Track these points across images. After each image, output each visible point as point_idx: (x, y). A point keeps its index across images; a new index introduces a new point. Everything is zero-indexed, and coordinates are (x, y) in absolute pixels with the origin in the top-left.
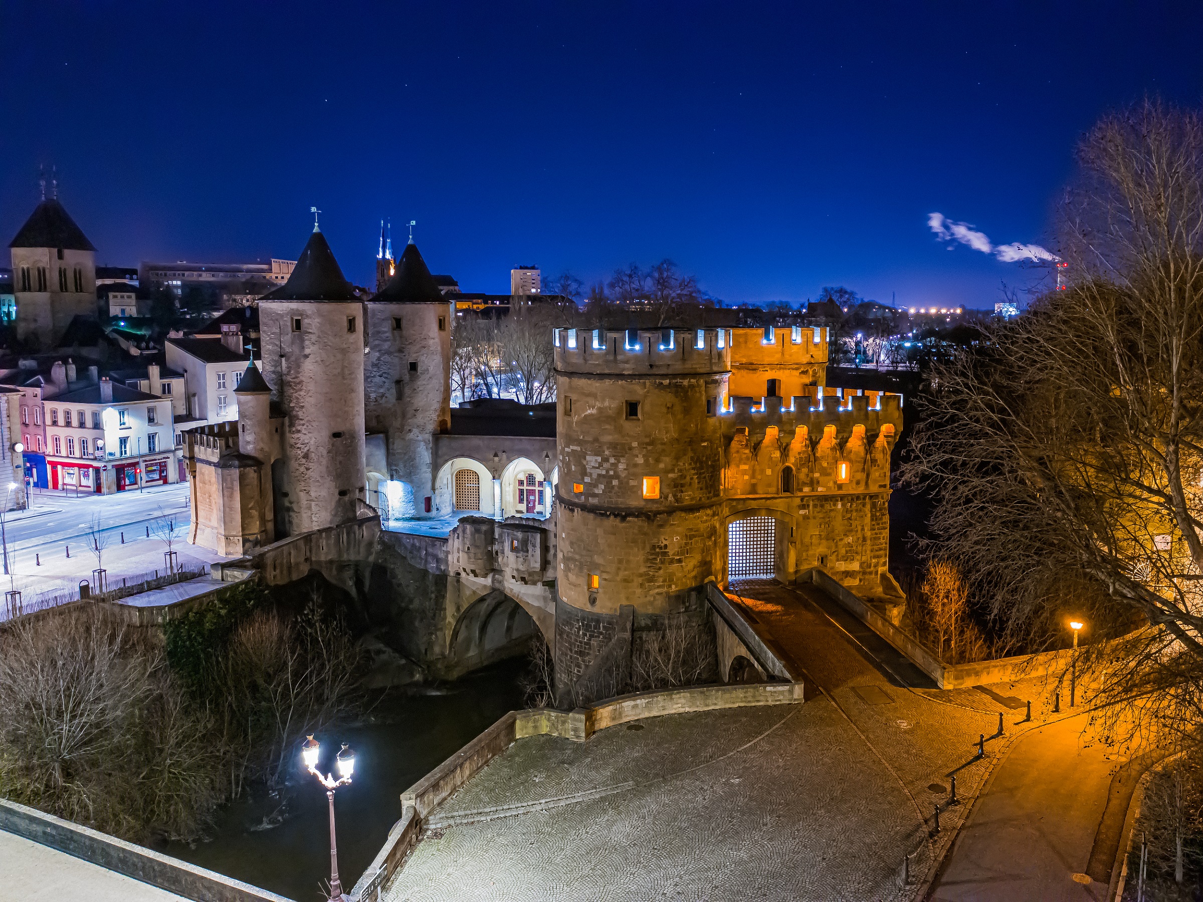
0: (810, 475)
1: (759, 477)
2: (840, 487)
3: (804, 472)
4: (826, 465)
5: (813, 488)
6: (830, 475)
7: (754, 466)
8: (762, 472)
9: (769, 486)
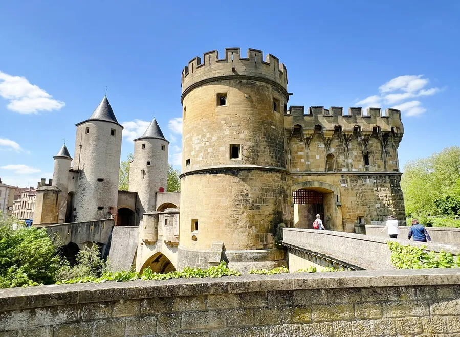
1: (311, 160)
2: (367, 169)
3: (341, 158)
4: (355, 154)
5: (349, 169)
6: (360, 160)
7: (307, 153)
8: (314, 157)
9: (319, 166)
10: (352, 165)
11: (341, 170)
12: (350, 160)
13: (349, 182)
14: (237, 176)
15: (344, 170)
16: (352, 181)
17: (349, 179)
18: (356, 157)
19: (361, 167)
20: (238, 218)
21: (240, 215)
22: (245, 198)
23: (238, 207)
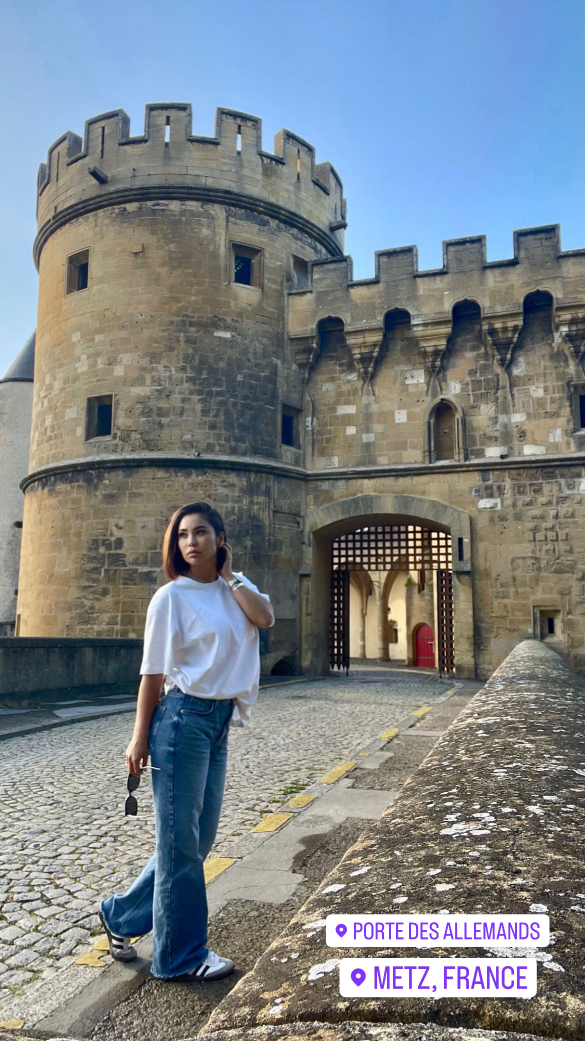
0: (502, 418)
1: (378, 428)
2: (581, 442)
3: (486, 410)
4: (540, 393)
5: (511, 448)
6: (555, 415)
7: (368, 406)
8: (386, 417)
9: (403, 446)
10: (523, 435)
11: (481, 453)
12: (518, 418)
13: (508, 492)
14: (96, 488)
15: (493, 453)
16: (520, 490)
17: (508, 484)
18: (540, 403)
19: (557, 436)
20: (92, 608)
21: (97, 599)
22: (113, 552)
23: (94, 576)
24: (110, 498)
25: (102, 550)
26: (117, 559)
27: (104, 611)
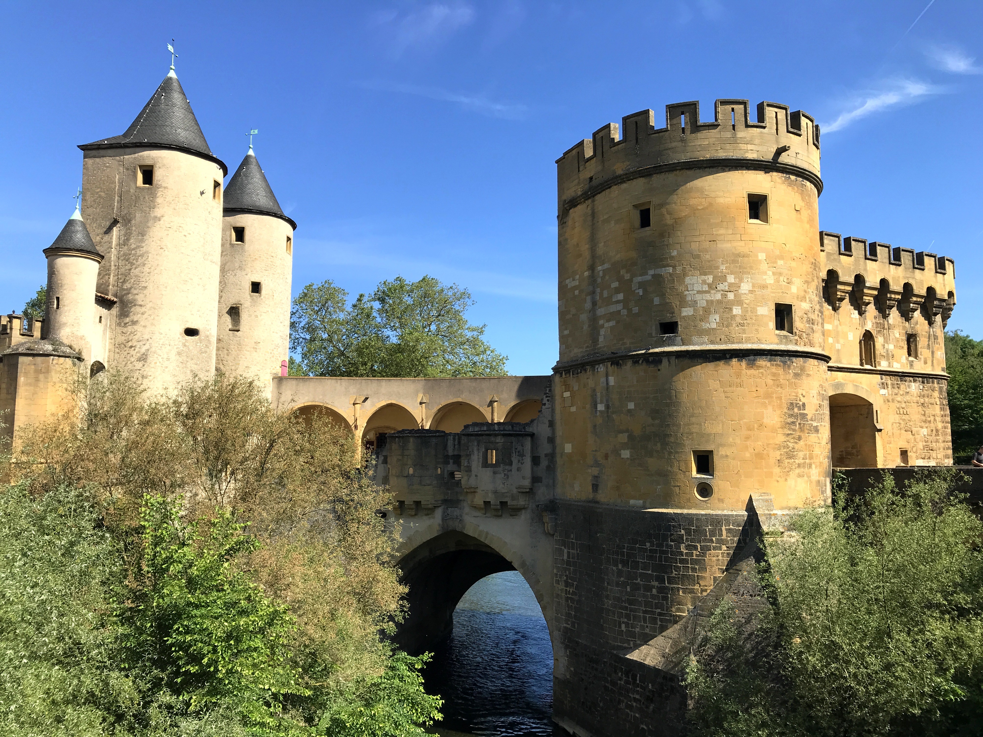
0: (886, 346)
1: (842, 341)
2: (911, 364)
3: (881, 340)
5: (889, 363)
6: (902, 347)
7: (837, 327)
8: (845, 335)
9: (851, 354)
10: (893, 356)
11: (880, 364)
12: (891, 347)
13: (890, 386)
14: (789, 367)
15: (884, 365)
16: (893, 386)
17: (889, 382)
18: (898, 340)
19: (903, 359)
20: (793, 448)
21: (796, 443)
22: (802, 412)
23: (793, 427)
24: (797, 375)
25: (796, 410)
26: (804, 416)
27: (801, 451)
